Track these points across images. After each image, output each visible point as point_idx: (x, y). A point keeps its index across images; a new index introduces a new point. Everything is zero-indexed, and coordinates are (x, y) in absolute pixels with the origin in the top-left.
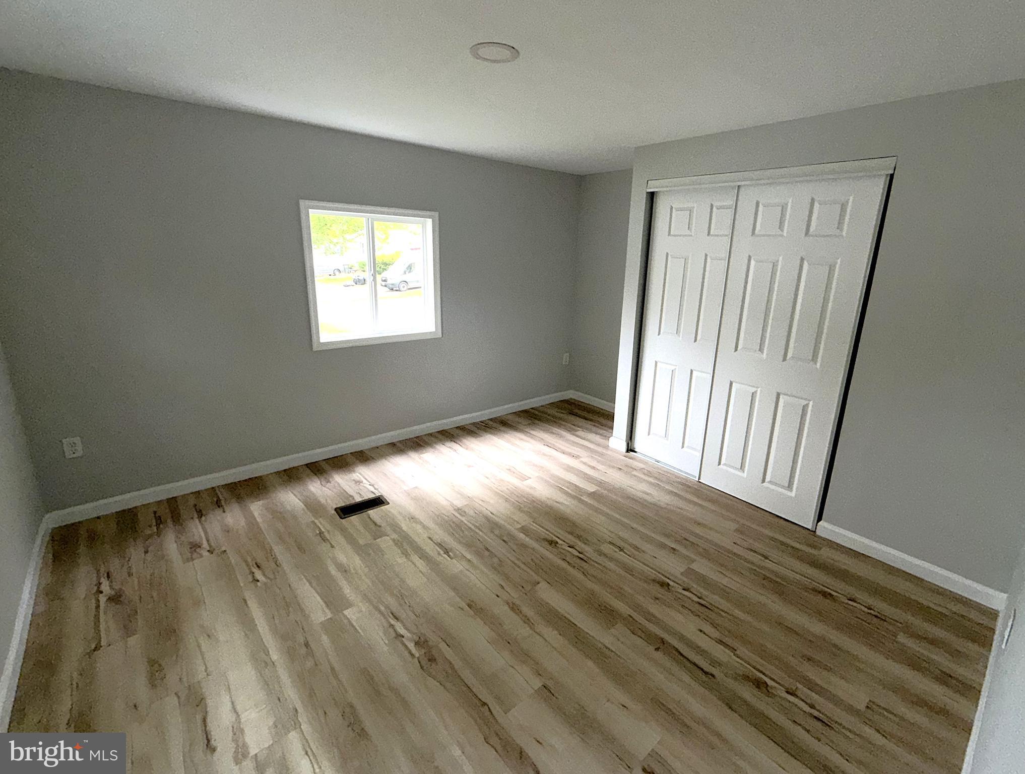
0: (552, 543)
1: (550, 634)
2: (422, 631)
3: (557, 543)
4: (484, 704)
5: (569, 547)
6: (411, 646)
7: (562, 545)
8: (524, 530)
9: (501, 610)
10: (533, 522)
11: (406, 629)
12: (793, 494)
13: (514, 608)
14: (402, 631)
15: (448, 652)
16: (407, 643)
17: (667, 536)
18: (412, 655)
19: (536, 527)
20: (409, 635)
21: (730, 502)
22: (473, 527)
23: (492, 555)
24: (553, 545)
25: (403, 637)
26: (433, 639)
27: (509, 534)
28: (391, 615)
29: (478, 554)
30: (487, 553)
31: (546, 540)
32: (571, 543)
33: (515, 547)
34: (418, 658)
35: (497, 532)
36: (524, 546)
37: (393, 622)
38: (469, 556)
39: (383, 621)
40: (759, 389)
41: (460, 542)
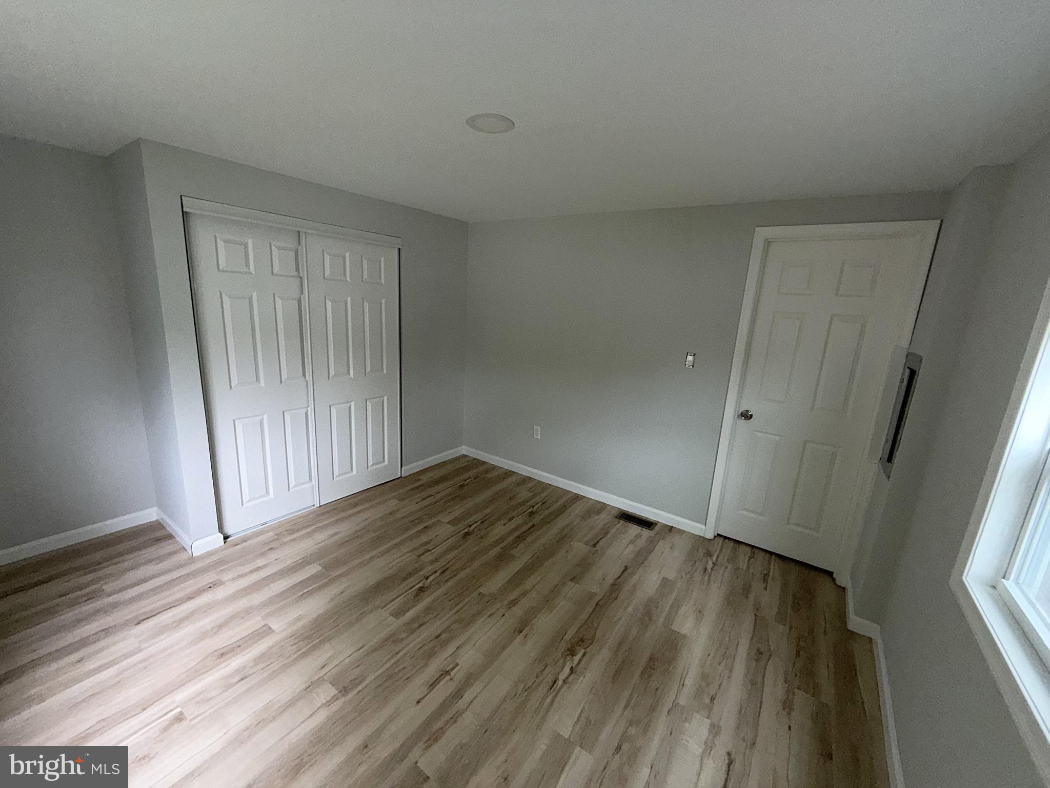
0: (422, 591)
2: (560, 656)
3: (421, 587)
4: (597, 604)
5: (428, 579)
6: (577, 658)
7: (425, 584)
9: (518, 611)
11: (563, 668)
12: (386, 462)
13: (514, 603)
14: (567, 670)
15: (572, 632)
16: (576, 662)
17: (408, 529)
18: (584, 654)
19: (393, 605)
20: (568, 664)
21: (360, 497)
24: (426, 589)
25: (572, 667)
26: (563, 646)
28: (553, 688)
30: (444, 636)
31: (418, 595)
32: (421, 578)
34: (585, 649)
36: (428, 609)
37: (560, 682)
39: (563, 689)
40: (353, 404)
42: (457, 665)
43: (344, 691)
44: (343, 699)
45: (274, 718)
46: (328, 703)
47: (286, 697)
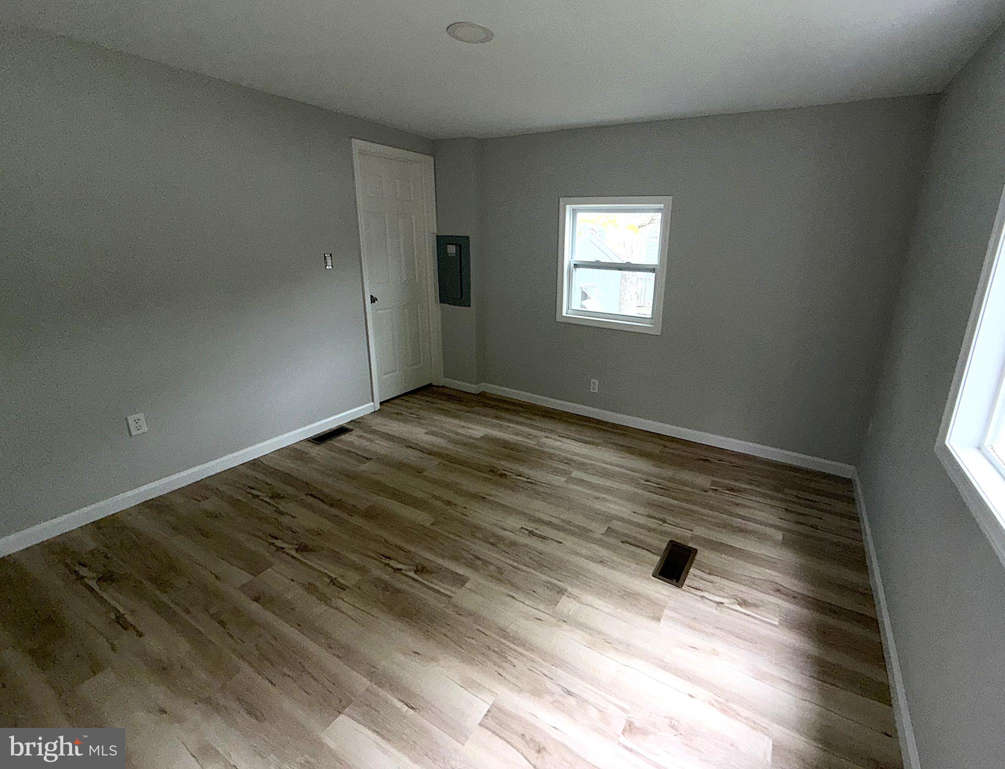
0: (421, 570)
1: (418, 494)
3: (416, 572)
5: (401, 570)
7: (409, 570)
8: (460, 581)
9: (458, 500)
10: (451, 597)
19: (445, 589)
22: (525, 568)
23: (485, 540)
24: (419, 567)
27: (476, 569)
29: (501, 539)
30: (492, 540)
31: (430, 572)
32: (398, 575)
33: (464, 554)
35: (492, 568)
36: (455, 558)
38: (508, 533)
41: (526, 545)
42: (522, 528)
43: (561, 591)
44: (569, 589)
45: (600, 632)
46: (576, 598)
47: (579, 635)
